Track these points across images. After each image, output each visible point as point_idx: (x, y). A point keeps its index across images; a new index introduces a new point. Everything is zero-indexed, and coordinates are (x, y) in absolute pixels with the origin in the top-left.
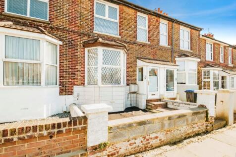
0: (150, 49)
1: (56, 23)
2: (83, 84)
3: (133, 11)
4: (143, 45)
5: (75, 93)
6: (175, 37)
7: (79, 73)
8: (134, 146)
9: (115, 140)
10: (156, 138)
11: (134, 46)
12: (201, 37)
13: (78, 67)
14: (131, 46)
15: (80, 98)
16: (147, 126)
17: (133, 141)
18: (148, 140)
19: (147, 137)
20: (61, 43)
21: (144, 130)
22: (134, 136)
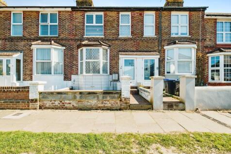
0: (132, 42)
1: (62, 36)
2: (77, 74)
3: (116, 13)
4: (125, 40)
5: (72, 80)
6: (164, 25)
7: (75, 66)
8: (54, 105)
9: (43, 99)
10: (70, 103)
11: (117, 42)
12: (205, 17)
13: (74, 62)
14: (113, 42)
15: (75, 83)
16: (63, 96)
17: (54, 102)
18: (63, 103)
19: (63, 102)
20: (64, 48)
21: (61, 97)
22: (54, 99)
